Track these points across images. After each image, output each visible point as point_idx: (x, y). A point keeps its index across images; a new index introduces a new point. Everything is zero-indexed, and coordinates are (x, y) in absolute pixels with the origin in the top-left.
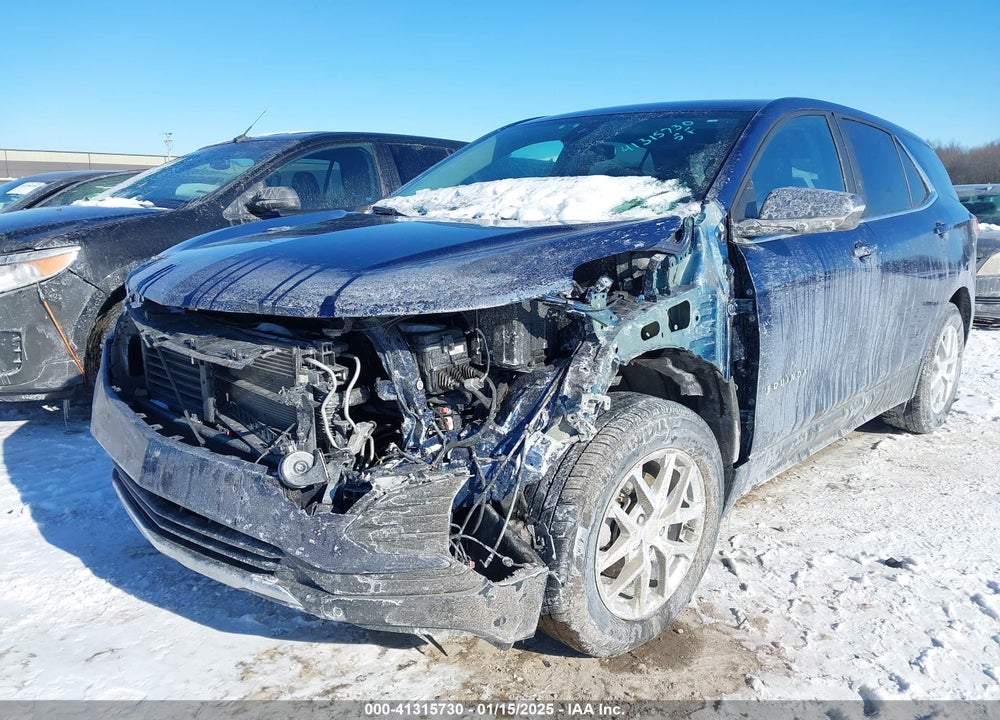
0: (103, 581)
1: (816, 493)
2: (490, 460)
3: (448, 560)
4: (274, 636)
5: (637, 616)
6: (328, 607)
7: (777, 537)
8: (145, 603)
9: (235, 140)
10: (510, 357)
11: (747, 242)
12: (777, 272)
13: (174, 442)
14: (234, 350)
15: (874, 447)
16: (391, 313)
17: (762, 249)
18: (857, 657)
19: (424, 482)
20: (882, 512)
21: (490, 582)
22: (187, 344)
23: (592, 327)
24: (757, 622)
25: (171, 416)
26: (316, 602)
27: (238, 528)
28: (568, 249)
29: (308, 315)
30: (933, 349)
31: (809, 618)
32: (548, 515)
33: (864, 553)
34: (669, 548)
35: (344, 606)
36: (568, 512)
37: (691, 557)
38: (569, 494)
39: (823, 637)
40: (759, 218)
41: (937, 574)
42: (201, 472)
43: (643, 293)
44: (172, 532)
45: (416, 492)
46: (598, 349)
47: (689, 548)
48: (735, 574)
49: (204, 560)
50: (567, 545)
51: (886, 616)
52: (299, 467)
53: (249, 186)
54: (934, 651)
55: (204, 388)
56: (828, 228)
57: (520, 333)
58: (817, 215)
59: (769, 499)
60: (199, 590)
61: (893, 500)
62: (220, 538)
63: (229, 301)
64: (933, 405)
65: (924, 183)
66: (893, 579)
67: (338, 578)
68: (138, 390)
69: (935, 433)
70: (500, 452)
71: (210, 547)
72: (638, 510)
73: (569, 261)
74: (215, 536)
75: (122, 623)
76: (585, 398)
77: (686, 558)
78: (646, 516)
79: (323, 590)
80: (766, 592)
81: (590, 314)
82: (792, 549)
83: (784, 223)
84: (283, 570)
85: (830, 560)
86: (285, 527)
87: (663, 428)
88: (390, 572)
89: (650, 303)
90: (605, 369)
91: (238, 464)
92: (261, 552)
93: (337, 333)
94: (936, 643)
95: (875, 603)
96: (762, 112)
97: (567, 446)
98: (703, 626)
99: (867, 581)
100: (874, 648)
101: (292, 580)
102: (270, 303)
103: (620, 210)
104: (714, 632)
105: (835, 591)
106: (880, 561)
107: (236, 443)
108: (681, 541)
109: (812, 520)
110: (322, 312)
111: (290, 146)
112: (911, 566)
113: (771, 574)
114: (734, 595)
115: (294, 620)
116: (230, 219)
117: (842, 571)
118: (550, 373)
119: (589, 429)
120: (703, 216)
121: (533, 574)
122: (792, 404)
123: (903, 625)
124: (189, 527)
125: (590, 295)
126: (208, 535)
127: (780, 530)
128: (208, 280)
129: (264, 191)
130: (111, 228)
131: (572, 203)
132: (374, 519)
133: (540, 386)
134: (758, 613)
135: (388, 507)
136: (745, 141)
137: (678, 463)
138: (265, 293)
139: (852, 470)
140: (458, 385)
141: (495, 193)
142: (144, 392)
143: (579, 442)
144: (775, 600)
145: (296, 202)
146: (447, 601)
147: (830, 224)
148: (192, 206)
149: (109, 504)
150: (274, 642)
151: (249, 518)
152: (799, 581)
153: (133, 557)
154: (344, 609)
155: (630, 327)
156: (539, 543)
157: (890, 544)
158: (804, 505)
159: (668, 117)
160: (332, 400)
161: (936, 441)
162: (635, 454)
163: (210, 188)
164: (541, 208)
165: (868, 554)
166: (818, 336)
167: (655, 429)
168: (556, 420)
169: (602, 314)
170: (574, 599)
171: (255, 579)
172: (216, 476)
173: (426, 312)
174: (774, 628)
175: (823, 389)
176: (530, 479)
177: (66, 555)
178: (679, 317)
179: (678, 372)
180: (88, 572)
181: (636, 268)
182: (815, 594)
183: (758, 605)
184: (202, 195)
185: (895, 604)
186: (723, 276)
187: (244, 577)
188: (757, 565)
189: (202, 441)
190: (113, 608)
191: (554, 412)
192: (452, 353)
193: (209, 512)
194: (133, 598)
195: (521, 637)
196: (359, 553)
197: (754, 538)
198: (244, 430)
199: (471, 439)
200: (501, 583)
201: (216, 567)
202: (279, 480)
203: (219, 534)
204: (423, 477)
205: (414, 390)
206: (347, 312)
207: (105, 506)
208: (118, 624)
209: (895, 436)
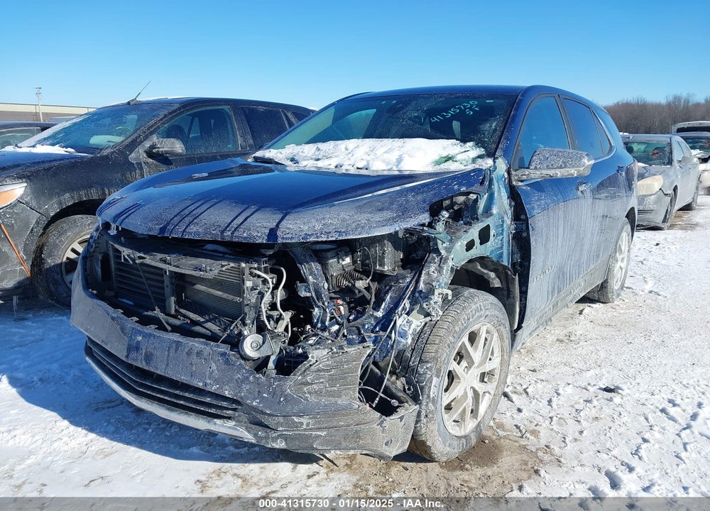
0: (80, 429)
1: (552, 345)
2: (373, 335)
3: (356, 404)
4: (216, 461)
5: (462, 433)
6: (275, 439)
7: (533, 377)
8: (116, 443)
9: (129, 103)
10: (382, 264)
11: (520, 184)
12: (539, 203)
13: (151, 329)
14: (204, 265)
15: (581, 312)
16: (316, 239)
17: (529, 188)
18: (599, 452)
19: (343, 353)
20: (594, 356)
21: (384, 417)
22: (165, 261)
23: (436, 244)
24: (533, 432)
25: (141, 311)
26: (266, 437)
27: (208, 388)
28: (422, 193)
29: (259, 241)
30: (617, 249)
31: (564, 428)
32: (413, 370)
33: (589, 384)
34: (480, 387)
35: (286, 438)
36: (427, 368)
37: (492, 393)
38: (426, 356)
39: (576, 440)
40: (528, 168)
41: (637, 396)
42: (176, 350)
43: (462, 220)
44: (149, 392)
45: (337, 359)
46: (441, 259)
47: (491, 387)
48: (512, 402)
49: (177, 411)
50: (426, 390)
51: (611, 424)
52: (254, 345)
53: (146, 138)
54: (644, 446)
55: (168, 290)
56: (572, 175)
57: (389, 248)
58: (566, 167)
59: (522, 350)
60: (153, 431)
61: (599, 348)
62: (191, 396)
63: (195, 231)
64: (615, 285)
65: (609, 140)
66: (611, 400)
67: (281, 419)
68: (107, 291)
69: (616, 302)
70: (377, 329)
71: (182, 402)
72: (464, 363)
73: (424, 201)
74: (187, 395)
75: (104, 458)
76: (436, 292)
77: (489, 393)
78: (468, 368)
79: (270, 428)
80: (535, 413)
81: (437, 236)
82: (545, 383)
83: (545, 172)
84: (239, 416)
85: (569, 390)
86: (246, 387)
87: (481, 310)
88: (318, 413)
89: (468, 227)
90: (447, 272)
91: (207, 345)
92: (225, 404)
93: (271, 252)
94: (645, 440)
95: (602, 416)
96: (522, 96)
97: (423, 323)
98: (500, 438)
99: (595, 403)
100: (608, 445)
101: (245, 422)
102: (229, 233)
103: (438, 163)
104: (508, 441)
105: (577, 410)
106: (600, 389)
107: (198, 329)
108: (485, 382)
109: (553, 363)
110: (268, 240)
111: (174, 108)
112: (620, 391)
113: (535, 400)
114: (515, 416)
115: (227, 449)
116: (135, 162)
117: (578, 396)
118: (409, 275)
119: (437, 313)
120: (495, 168)
121: (409, 410)
122: (546, 289)
123: (622, 430)
124: (164, 389)
125: (435, 223)
126: (181, 394)
127: (534, 371)
128: (176, 216)
129: (159, 142)
130: (49, 169)
131: (406, 158)
132: (309, 379)
133: (403, 284)
134: (532, 427)
135: (319, 370)
136: (515, 116)
137: (488, 332)
138: (224, 226)
139: (570, 329)
140: (350, 285)
141: (347, 149)
142: (112, 293)
143: (431, 320)
144: (541, 418)
145: (182, 150)
146: (357, 431)
147: (574, 172)
148: (105, 153)
149: (66, 373)
150: (217, 465)
151: (217, 381)
152: (554, 404)
153: (96, 410)
154: (286, 440)
155: (460, 244)
156: (409, 389)
157: (604, 377)
158: (545, 354)
159: (459, 97)
160: (267, 298)
161: (617, 307)
162: (466, 328)
163: (118, 139)
164: (384, 161)
165: (592, 384)
166: (560, 244)
167: (477, 310)
168: (415, 307)
169: (442, 235)
170: (429, 425)
171: (217, 423)
172: (189, 354)
173: (341, 238)
174: (545, 436)
175: (562, 277)
176: (401, 347)
177: (46, 411)
178: (484, 236)
179: (485, 271)
180: (66, 423)
181: (456, 203)
182: (565, 412)
183: (531, 422)
184: (112, 144)
185: (615, 416)
186: (507, 207)
187: (209, 422)
188: (525, 395)
189: (169, 328)
190: (93, 448)
191: (414, 302)
192: (344, 263)
193: (183, 378)
194: (105, 440)
195: (400, 452)
196: (297, 402)
197: (519, 377)
198: (202, 320)
199: (359, 321)
200: (391, 417)
201: (186, 416)
202: (240, 354)
203: (190, 392)
204: (343, 349)
205: (322, 289)
206: (286, 239)
207: (63, 374)
208: (101, 458)
209: (591, 305)
